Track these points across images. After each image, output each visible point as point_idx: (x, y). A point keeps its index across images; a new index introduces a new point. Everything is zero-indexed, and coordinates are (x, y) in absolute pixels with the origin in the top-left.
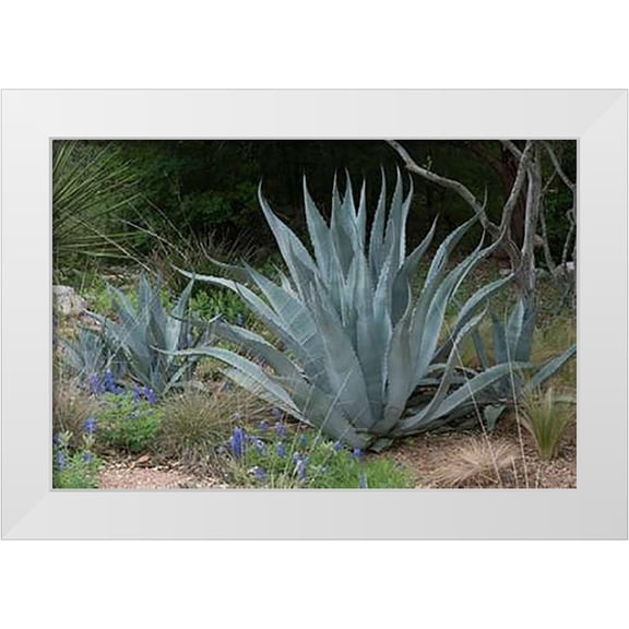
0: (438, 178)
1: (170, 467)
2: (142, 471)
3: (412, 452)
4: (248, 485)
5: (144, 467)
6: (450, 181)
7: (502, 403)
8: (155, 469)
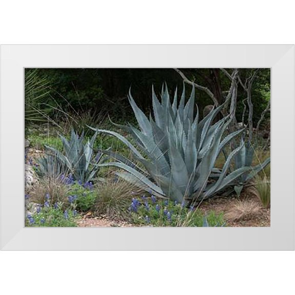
0: (198, 86)
1: (102, 217)
2: (90, 219)
3: (206, 207)
4: (141, 224)
5: (90, 218)
6: (203, 87)
7: (241, 185)
8: (96, 218)
